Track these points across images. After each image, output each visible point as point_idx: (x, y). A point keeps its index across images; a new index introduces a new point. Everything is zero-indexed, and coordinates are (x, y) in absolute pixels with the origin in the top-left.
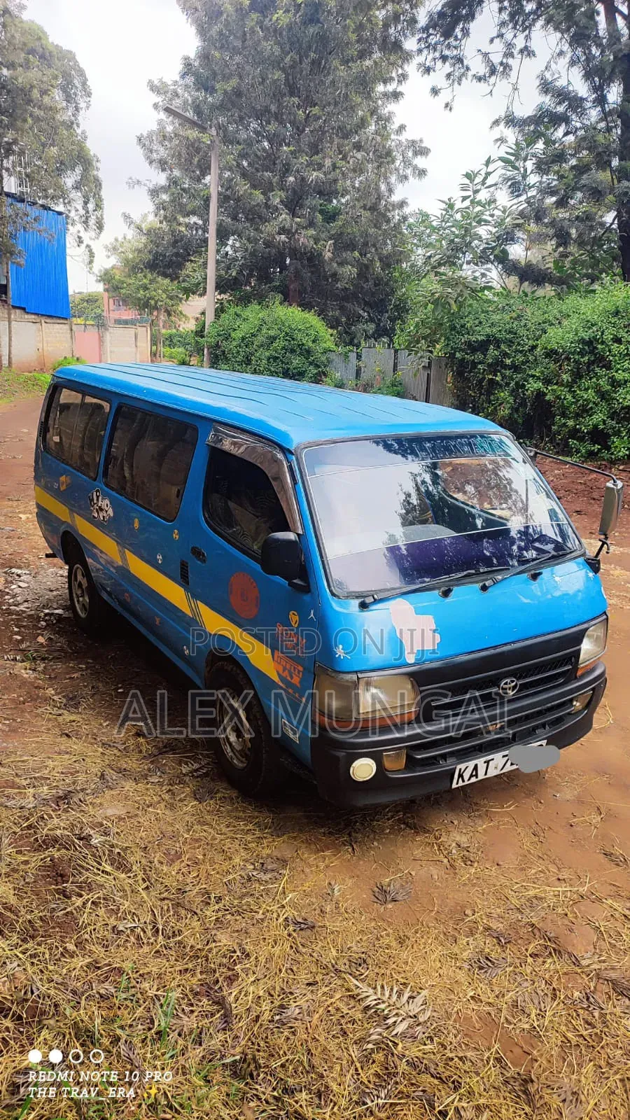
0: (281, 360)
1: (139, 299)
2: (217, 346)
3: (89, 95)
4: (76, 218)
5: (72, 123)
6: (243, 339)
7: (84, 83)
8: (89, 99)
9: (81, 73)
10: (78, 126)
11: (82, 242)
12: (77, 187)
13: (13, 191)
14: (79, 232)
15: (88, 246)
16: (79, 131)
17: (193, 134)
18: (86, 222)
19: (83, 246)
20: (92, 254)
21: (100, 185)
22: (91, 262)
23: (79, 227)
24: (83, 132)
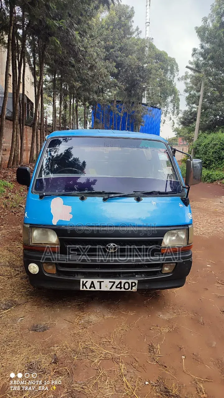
0: (218, 153)
1: (186, 137)
2: (196, 148)
3: (178, 71)
4: (171, 112)
5: (172, 81)
6: (205, 145)
7: (177, 68)
8: (178, 73)
9: (177, 65)
10: (174, 82)
11: (171, 119)
12: (171, 102)
13: (145, 103)
14: (170, 116)
15: (173, 120)
16: (174, 83)
17: (197, 74)
18: (173, 113)
19: (171, 121)
20: (174, 123)
21: (179, 100)
22: (173, 126)
23: (171, 114)
24: (175, 83)
